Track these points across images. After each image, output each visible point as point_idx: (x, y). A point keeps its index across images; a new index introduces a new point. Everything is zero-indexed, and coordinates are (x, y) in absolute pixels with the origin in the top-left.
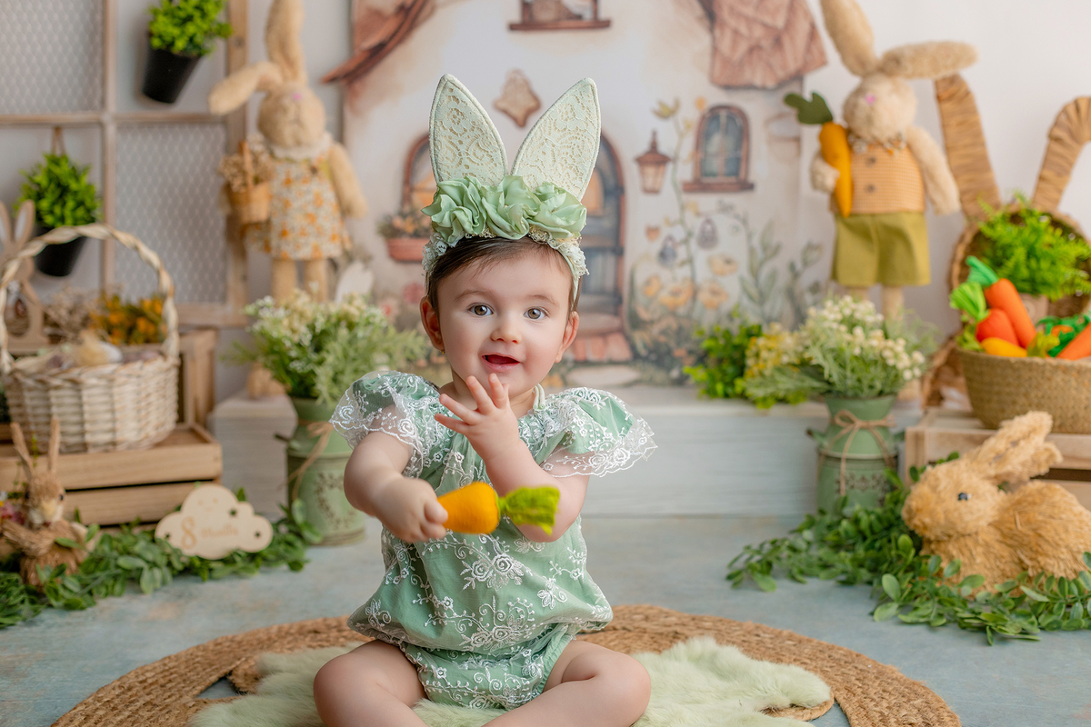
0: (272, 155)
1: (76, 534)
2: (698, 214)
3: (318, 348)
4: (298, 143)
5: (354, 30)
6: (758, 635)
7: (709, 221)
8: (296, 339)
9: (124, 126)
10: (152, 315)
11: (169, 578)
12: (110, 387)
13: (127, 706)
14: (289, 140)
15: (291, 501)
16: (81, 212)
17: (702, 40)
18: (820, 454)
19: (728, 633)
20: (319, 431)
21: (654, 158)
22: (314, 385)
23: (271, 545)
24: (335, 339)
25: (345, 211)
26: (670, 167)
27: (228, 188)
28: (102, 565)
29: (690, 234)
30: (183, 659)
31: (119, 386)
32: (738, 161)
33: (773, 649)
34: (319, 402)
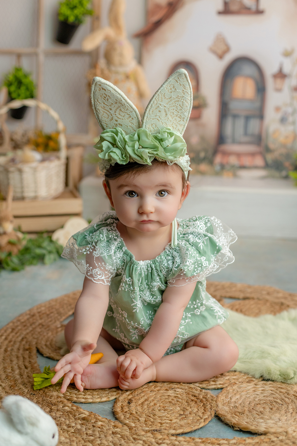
0: (109, 69)
1: (18, 237)
4: (121, 64)
5: (148, 13)
9: (48, 54)
11: (57, 259)
12: (35, 172)
21: (281, 75)
25: (141, 95)
26: (287, 80)
28: (29, 252)
29: (295, 110)
30: (59, 301)
31: (39, 172)
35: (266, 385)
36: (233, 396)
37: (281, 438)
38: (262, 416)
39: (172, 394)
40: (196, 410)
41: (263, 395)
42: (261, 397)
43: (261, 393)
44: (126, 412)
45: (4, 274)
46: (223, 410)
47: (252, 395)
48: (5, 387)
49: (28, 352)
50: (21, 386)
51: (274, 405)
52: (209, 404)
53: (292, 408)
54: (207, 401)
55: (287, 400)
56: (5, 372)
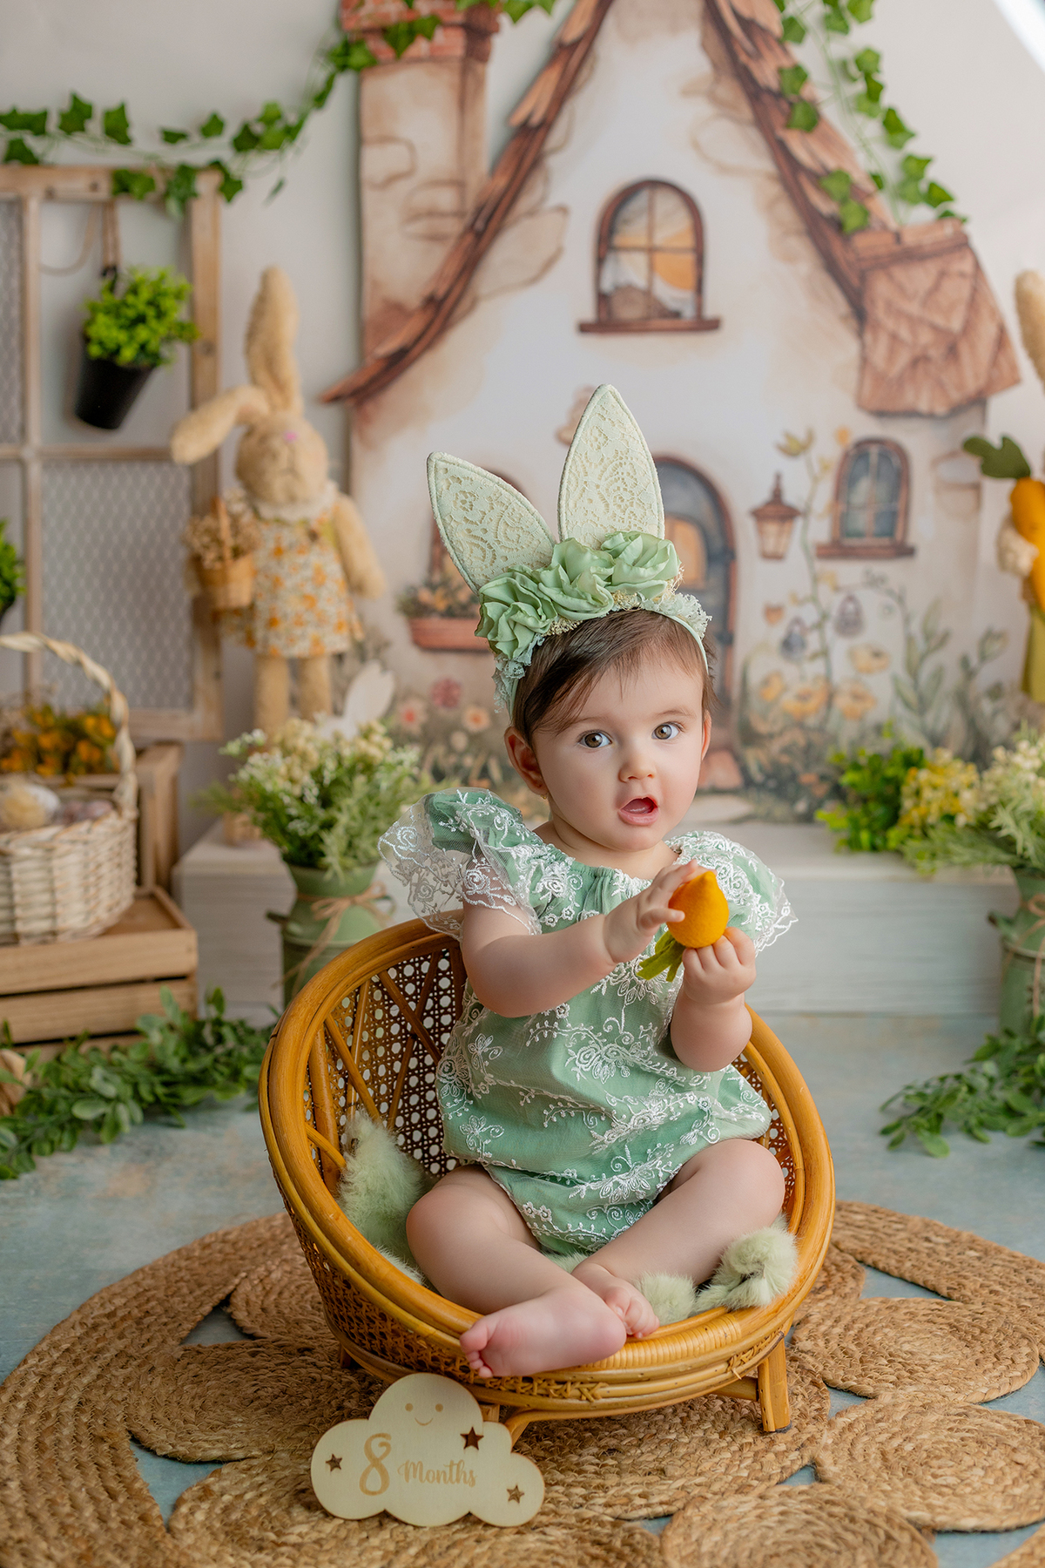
0: (256, 513)
1: (7, 1066)
2: (837, 589)
3: (326, 801)
4: (292, 499)
5: (363, 330)
6: (927, 1240)
7: (851, 599)
8: (297, 791)
9: (52, 462)
10: (98, 738)
12: (49, 859)
13: (94, 1358)
14: (279, 493)
17: (847, 347)
18: (1006, 950)
19: (890, 1235)
21: (778, 511)
22: (322, 854)
24: (350, 789)
25: (355, 586)
26: (799, 523)
27: (197, 560)
29: (825, 616)
30: (162, 1273)
31: (60, 857)
32: (894, 515)
33: (952, 1265)
34: (328, 876)
35: (790, 1497)
36: (702, 1536)
41: (783, 1529)
42: (780, 1534)
43: (781, 1522)
47: (753, 1531)
48: (63, 1560)
49: (105, 1447)
50: (110, 1556)
51: (815, 1555)
52: (644, 1562)
53: (865, 1562)
54: (634, 1555)
55: (849, 1537)
56: (53, 1515)
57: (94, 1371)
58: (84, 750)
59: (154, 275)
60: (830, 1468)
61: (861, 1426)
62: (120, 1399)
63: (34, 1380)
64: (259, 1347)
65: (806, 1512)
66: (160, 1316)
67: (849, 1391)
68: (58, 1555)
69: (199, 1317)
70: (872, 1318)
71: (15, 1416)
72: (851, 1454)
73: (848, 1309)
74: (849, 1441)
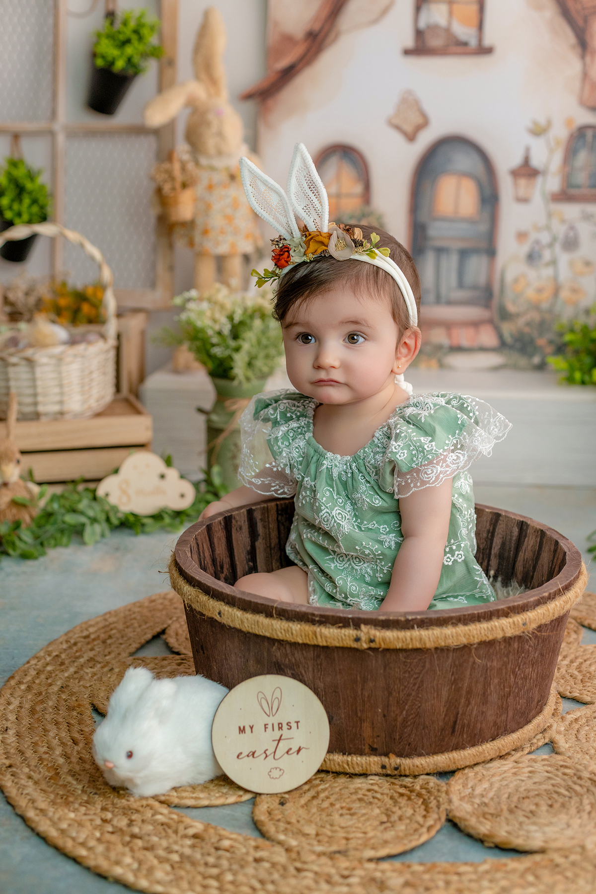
1: (29, 491)
2: (563, 221)
3: (235, 336)
4: (220, 153)
5: (270, 52)
7: (572, 228)
8: (217, 327)
9: (72, 134)
10: (94, 301)
11: (107, 532)
12: (59, 365)
13: (74, 662)
14: (211, 149)
15: (210, 465)
16: (35, 209)
17: (574, 66)
20: (234, 407)
21: (527, 171)
22: (232, 368)
23: (194, 504)
24: (250, 328)
26: (539, 180)
27: (159, 191)
28: (52, 519)
29: (554, 239)
30: (122, 615)
31: (67, 364)
34: (235, 383)
35: (536, 762)
36: (476, 785)
37: (573, 857)
38: (534, 819)
39: (363, 785)
40: (410, 812)
41: (531, 781)
42: (529, 784)
43: (529, 777)
44: (279, 820)
45: (8, 564)
46: (463, 809)
47: (511, 782)
48: (39, 780)
49: (75, 713)
50: (70, 779)
51: (554, 798)
52: (435, 799)
53: (589, 804)
54: (429, 795)
55: (577, 788)
56: (35, 752)
57: (72, 670)
58: (86, 308)
59: (137, 13)
60: (562, 743)
61: (584, 720)
62: (88, 685)
63: (33, 673)
64: (183, 660)
65: (547, 772)
66: (118, 639)
67: (575, 700)
68: (36, 776)
69: (143, 641)
70: (588, 656)
71: (18, 693)
72: (577, 737)
73: (572, 651)
74: (576, 730)
